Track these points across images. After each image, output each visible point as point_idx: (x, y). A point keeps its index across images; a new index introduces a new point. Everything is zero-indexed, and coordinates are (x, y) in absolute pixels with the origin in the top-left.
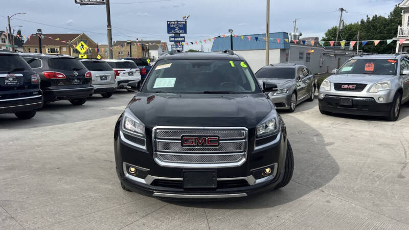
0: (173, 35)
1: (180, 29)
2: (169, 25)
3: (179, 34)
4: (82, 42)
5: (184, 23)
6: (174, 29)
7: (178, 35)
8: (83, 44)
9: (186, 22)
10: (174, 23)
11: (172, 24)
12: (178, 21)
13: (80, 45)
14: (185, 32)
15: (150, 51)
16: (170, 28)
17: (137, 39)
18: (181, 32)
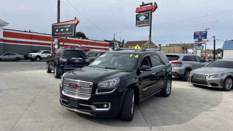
0: (197, 40)
1: (202, 36)
2: (195, 34)
3: (202, 39)
4: (137, 45)
5: (205, 32)
6: (198, 36)
7: (200, 40)
8: (138, 46)
9: (207, 32)
10: (198, 33)
11: (197, 34)
12: (201, 32)
13: (136, 46)
14: (206, 38)
15: (188, 50)
16: (196, 36)
17: (181, 43)
18: (203, 38)
